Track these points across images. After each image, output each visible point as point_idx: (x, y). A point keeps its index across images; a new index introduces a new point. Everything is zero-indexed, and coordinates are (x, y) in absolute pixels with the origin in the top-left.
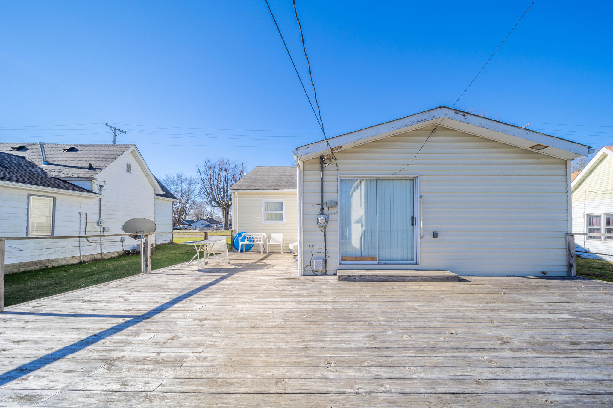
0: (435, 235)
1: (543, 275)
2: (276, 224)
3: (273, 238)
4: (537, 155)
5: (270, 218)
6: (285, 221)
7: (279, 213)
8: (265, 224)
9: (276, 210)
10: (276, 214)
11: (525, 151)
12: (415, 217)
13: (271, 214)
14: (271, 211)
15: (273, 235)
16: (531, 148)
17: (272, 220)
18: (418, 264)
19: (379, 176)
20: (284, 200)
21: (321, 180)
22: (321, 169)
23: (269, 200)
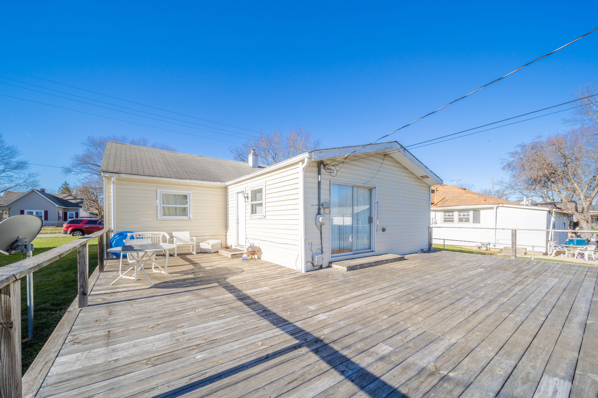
0: (384, 230)
1: (422, 251)
2: (179, 220)
3: (176, 237)
4: (422, 181)
5: (167, 213)
6: (191, 216)
7: (180, 208)
8: (162, 220)
9: (176, 204)
10: (176, 208)
11: (418, 178)
12: (372, 217)
13: (168, 208)
14: (168, 204)
15: (174, 234)
16: (421, 177)
17: (170, 215)
18: (375, 251)
19: (356, 184)
20: (189, 192)
21: (319, 183)
22: (319, 173)
23: (167, 191)
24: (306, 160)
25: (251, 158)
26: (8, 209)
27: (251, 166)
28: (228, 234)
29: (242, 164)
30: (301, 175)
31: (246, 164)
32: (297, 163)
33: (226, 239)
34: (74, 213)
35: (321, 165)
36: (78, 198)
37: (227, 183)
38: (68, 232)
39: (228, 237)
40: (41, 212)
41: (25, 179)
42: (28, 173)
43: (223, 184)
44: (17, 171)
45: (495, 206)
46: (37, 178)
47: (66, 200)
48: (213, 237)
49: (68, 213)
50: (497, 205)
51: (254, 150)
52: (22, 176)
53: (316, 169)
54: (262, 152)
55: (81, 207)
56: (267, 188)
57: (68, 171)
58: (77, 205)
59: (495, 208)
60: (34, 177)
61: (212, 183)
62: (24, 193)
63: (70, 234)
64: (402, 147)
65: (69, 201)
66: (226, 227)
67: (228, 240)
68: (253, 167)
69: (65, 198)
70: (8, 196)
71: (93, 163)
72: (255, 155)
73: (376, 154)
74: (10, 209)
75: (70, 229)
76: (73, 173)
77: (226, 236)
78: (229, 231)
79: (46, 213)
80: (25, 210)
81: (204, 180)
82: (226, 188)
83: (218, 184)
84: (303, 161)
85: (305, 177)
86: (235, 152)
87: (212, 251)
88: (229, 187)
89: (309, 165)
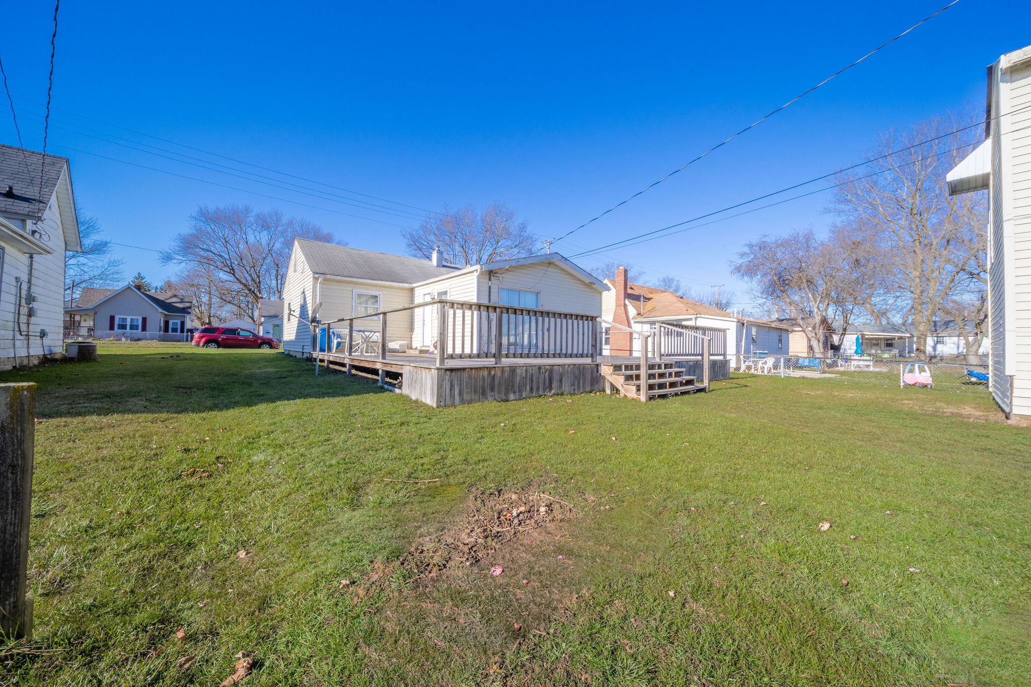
2: (371, 320)
4: (591, 287)
11: (586, 284)
16: (589, 283)
19: (522, 289)
20: (380, 293)
21: (490, 287)
22: (490, 279)
23: (361, 291)
24: (479, 270)
25: (435, 256)
26: (93, 314)
27: (436, 265)
28: (413, 336)
29: (425, 262)
30: (475, 281)
31: (430, 263)
32: (472, 272)
33: (411, 341)
34: (179, 322)
35: (491, 273)
36: (187, 300)
37: (414, 285)
38: (201, 344)
39: (413, 339)
40: (138, 319)
41: (103, 270)
42: (107, 260)
43: (410, 285)
44: (91, 256)
45: (693, 317)
46: (120, 267)
47: (171, 303)
48: (400, 338)
49: (171, 322)
50: (695, 316)
51: (439, 247)
52: (100, 264)
53: (487, 277)
54: (446, 237)
55: (189, 313)
56: (452, 290)
57: (167, 258)
58: (185, 311)
59: (694, 319)
60: (115, 266)
61: (401, 285)
62: (117, 291)
63: (203, 346)
64: (563, 257)
65: (174, 304)
66: (412, 329)
67: (413, 343)
68: (437, 266)
69: (167, 299)
70: (88, 295)
71: (205, 247)
72: (440, 253)
73: (541, 264)
74: (96, 313)
75: (203, 340)
76: (174, 261)
77: (411, 338)
78: (415, 332)
79: (144, 320)
80: (116, 316)
81: (393, 282)
82: (412, 290)
83: (406, 285)
84: (477, 270)
85: (479, 282)
86: (409, 236)
87: (400, 351)
88: (416, 289)
89: (482, 273)
